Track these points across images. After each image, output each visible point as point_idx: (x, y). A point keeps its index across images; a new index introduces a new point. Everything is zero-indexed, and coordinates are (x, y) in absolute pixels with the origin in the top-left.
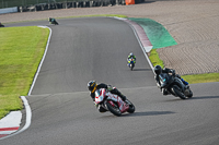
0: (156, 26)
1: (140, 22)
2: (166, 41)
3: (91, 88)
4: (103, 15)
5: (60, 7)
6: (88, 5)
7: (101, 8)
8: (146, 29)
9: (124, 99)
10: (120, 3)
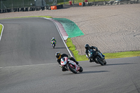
0: (70, 23)
1: (60, 21)
2: (77, 33)
3: (58, 57)
4: (37, 16)
5: (9, 11)
6: (27, 10)
7: (35, 12)
8: (64, 25)
9: (77, 63)
10: (48, 9)
